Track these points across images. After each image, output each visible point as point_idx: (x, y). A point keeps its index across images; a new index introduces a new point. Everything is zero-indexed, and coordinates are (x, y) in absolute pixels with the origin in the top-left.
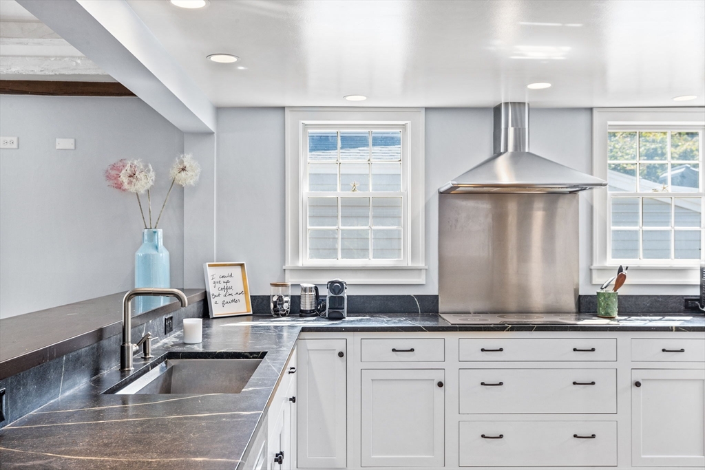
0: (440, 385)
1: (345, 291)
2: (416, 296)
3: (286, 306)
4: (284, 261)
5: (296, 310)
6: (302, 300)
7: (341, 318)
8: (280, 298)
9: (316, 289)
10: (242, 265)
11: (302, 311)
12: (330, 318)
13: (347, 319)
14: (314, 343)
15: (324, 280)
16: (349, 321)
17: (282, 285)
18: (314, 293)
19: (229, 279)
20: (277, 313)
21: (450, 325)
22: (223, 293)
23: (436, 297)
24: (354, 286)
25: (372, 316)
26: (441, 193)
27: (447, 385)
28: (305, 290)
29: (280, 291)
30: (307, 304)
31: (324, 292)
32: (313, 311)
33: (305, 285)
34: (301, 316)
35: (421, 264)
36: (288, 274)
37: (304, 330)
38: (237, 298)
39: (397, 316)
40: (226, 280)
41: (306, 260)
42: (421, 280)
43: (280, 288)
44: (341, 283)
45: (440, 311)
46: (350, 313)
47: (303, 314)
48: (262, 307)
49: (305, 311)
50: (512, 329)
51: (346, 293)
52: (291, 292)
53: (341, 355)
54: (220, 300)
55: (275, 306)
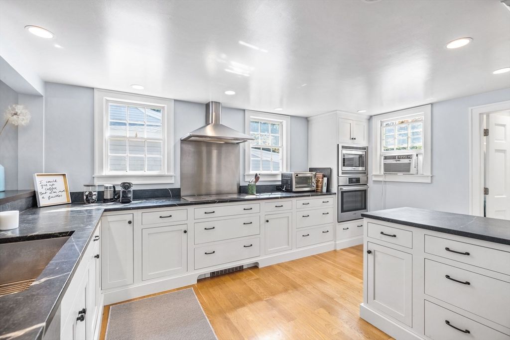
0: (185, 232)
1: (132, 187)
2: (170, 189)
3: (94, 197)
4: (93, 172)
5: (101, 199)
6: (105, 194)
7: (129, 202)
8: (90, 193)
9: (114, 187)
10: (64, 175)
11: (105, 200)
12: (123, 203)
13: (133, 202)
14: (112, 217)
15: (119, 182)
16: (135, 203)
17: (92, 186)
18: (112, 189)
19: (54, 183)
20: (88, 202)
21: (189, 202)
22: (49, 191)
23: (180, 189)
24: (137, 185)
25: (147, 200)
26: (181, 140)
27: (188, 232)
28: (107, 188)
29: (90, 189)
30: (108, 195)
31: (119, 188)
32: (112, 199)
33: (107, 185)
34: (104, 202)
35: (172, 173)
36: (95, 180)
37: (106, 210)
38: (60, 194)
39: (160, 199)
40: (51, 183)
41: (107, 172)
42: (172, 181)
43: (91, 187)
44: (129, 183)
45: (181, 195)
46: (135, 198)
47: (106, 201)
48: (77, 199)
49: (107, 200)
50: (219, 202)
51: (132, 189)
52: (97, 189)
53: (130, 222)
54: (46, 196)
55: (87, 197)
